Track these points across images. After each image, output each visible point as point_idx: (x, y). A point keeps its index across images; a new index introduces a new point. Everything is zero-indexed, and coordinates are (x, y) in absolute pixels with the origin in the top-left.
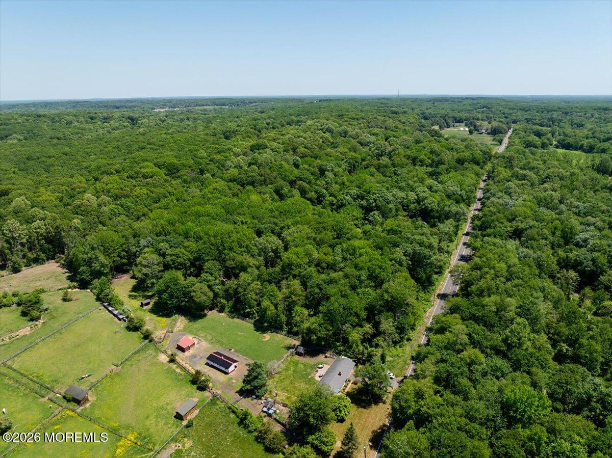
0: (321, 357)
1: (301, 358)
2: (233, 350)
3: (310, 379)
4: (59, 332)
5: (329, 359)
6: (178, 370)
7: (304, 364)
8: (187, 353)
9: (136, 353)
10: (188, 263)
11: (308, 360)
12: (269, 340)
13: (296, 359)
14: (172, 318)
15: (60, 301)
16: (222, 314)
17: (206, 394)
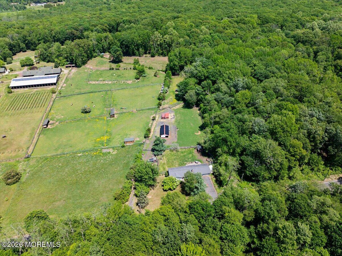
0: (205, 159)
1: (197, 152)
2: (178, 130)
3: (184, 164)
4: (138, 87)
5: (207, 162)
6: (150, 125)
7: (193, 156)
8: (162, 120)
9: (148, 109)
10: (202, 77)
11: (198, 155)
12: (197, 135)
13: (194, 151)
14: (178, 102)
15: (153, 75)
16: (198, 112)
17: (144, 140)
